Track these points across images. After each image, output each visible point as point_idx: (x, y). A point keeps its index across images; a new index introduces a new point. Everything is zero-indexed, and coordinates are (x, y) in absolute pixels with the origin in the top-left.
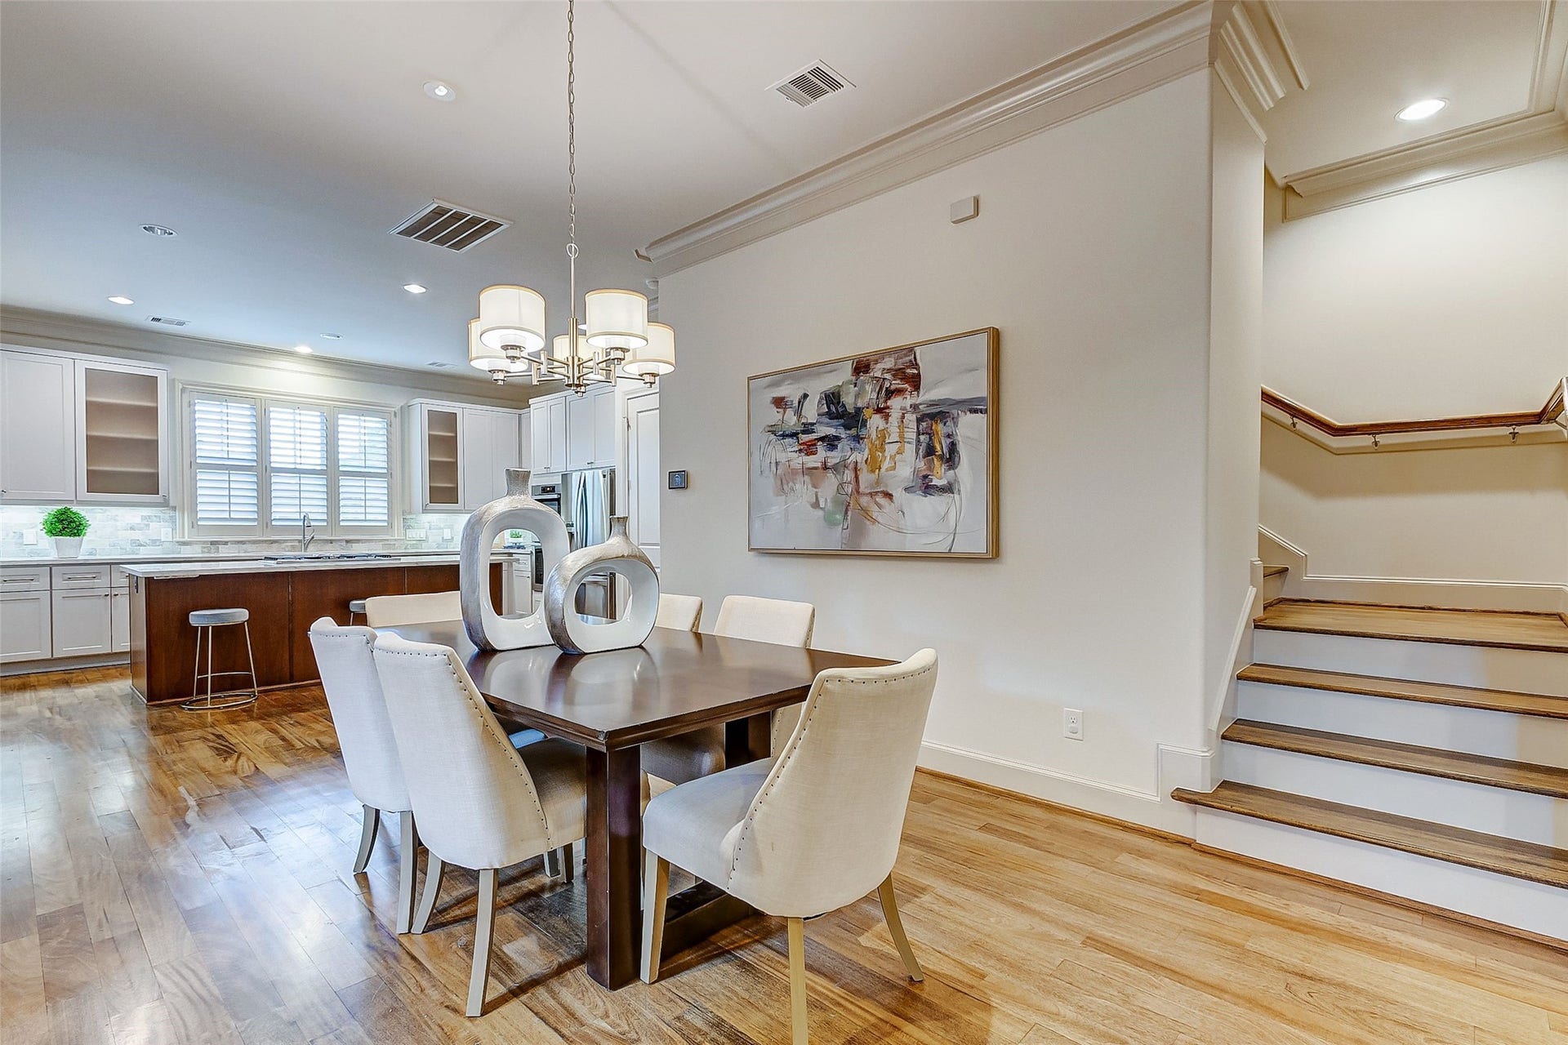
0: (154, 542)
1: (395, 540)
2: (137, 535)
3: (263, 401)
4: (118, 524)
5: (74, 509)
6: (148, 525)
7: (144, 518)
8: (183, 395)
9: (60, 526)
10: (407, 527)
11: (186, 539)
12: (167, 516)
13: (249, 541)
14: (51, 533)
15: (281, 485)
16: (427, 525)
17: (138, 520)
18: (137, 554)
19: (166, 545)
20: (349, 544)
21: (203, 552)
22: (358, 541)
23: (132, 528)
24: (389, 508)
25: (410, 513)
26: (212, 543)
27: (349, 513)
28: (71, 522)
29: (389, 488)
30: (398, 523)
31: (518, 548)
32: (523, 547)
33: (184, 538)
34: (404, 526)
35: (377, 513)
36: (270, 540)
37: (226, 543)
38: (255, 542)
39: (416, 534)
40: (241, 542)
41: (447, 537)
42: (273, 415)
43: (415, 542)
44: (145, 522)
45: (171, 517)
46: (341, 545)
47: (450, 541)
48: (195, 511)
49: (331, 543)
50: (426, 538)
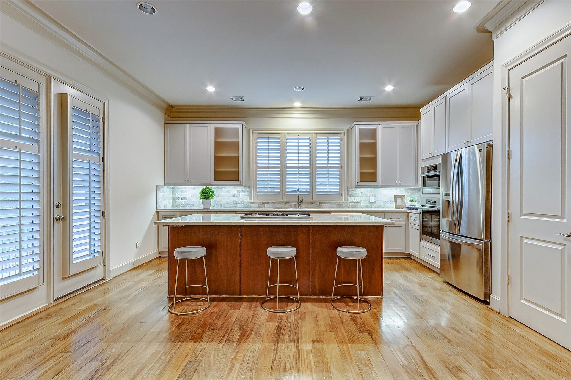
0: (242, 202)
1: (343, 202)
2: (236, 199)
3: (283, 134)
4: (230, 194)
5: (210, 187)
6: (239, 194)
7: (238, 191)
8: (253, 135)
11: (253, 201)
12: (246, 191)
13: (277, 202)
14: (201, 197)
15: (290, 175)
16: (360, 194)
17: (236, 192)
18: (236, 207)
19: (245, 203)
20: (321, 204)
21: (259, 207)
22: (324, 203)
23: (234, 196)
24: (341, 185)
25: (351, 188)
26: (263, 203)
27: (321, 189)
29: (340, 175)
30: (344, 193)
31: (413, 209)
32: (416, 208)
33: (252, 200)
34: (348, 195)
35: (334, 190)
36: (285, 202)
37: (268, 203)
38: (280, 203)
39: (354, 199)
40: (274, 202)
41: (372, 201)
42: (288, 141)
43: (354, 204)
44: (239, 193)
45: (248, 191)
46: (317, 205)
47: (374, 204)
48: (256, 188)
49: (312, 203)
50: (360, 201)
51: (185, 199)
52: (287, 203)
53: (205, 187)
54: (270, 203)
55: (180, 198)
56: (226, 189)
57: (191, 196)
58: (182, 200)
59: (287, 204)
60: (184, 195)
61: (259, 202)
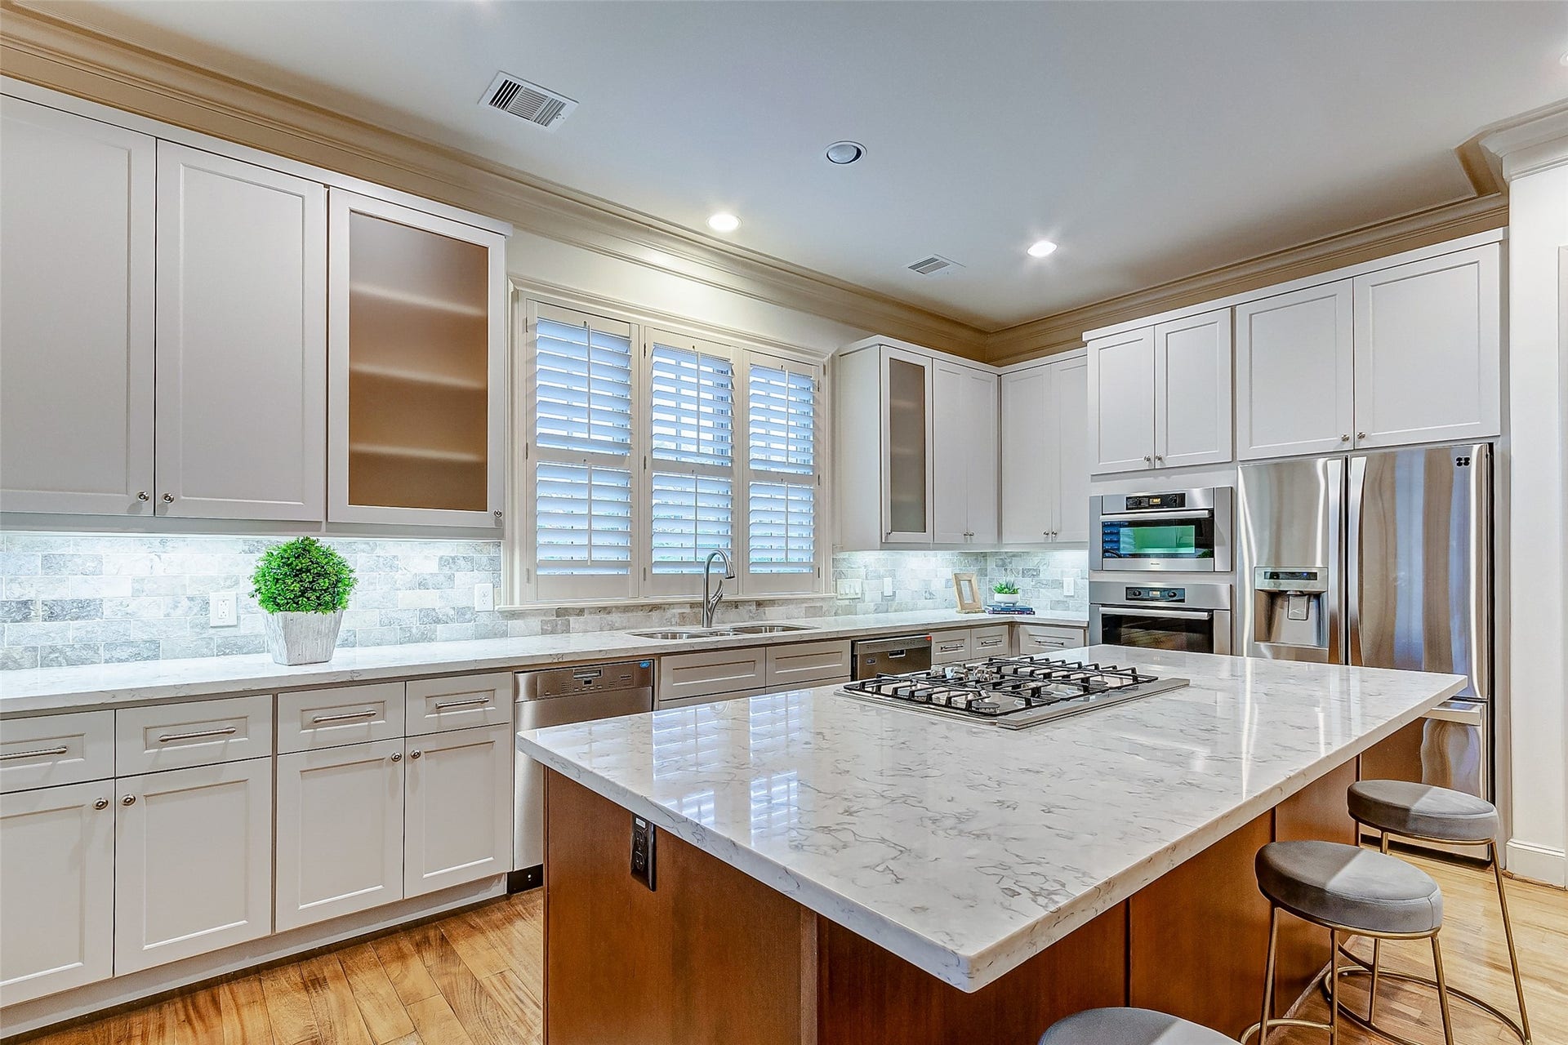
0: (461, 613)
1: (823, 599)
2: (430, 599)
3: (641, 327)
4: (398, 576)
5: (325, 542)
6: (451, 578)
7: (445, 562)
8: (516, 305)
9: (297, 587)
10: (839, 575)
11: (517, 605)
12: (485, 560)
13: (617, 607)
14: (274, 602)
15: (668, 494)
16: (862, 571)
19: (483, 619)
20: (761, 609)
21: (543, 632)
22: (772, 602)
23: (423, 585)
24: (816, 541)
25: (842, 549)
26: (561, 612)
27: (764, 550)
28: (319, 575)
29: (816, 505)
30: (827, 569)
31: (1022, 611)
32: (1030, 611)
33: (512, 603)
34: (833, 574)
35: (800, 552)
36: (648, 605)
37: (581, 612)
38: (626, 609)
39: (850, 587)
40: (605, 608)
41: (888, 592)
42: (655, 359)
43: (847, 602)
44: (446, 571)
45: (491, 559)
46: (750, 611)
47: (893, 600)
48: (531, 547)
49: (737, 607)
50: (863, 594)
51: (84, 609)
52: (654, 607)
53: (287, 539)
54: (591, 613)
55: (38, 610)
56: (378, 551)
57: (136, 593)
58: (52, 617)
59: (654, 614)
60: (72, 588)
61: (545, 612)
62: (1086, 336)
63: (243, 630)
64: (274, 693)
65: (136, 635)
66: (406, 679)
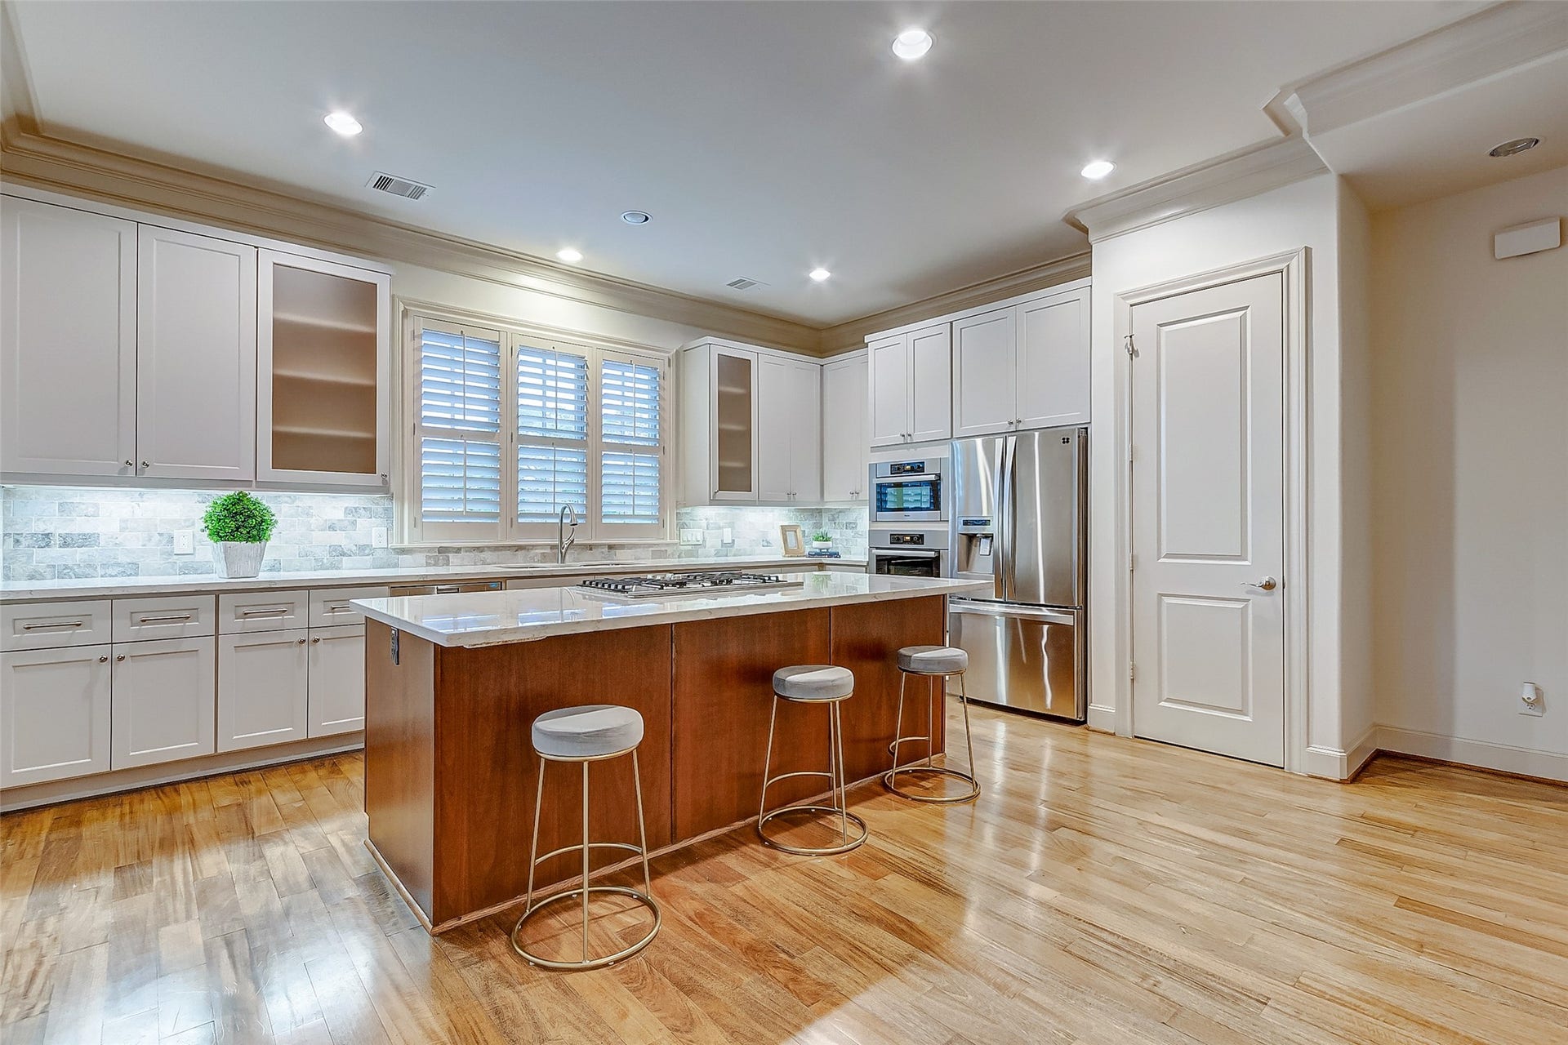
0: (362, 549)
1: (668, 544)
2: (339, 538)
3: (509, 334)
4: (313, 520)
5: (254, 495)
6: (354, 523)
7: (349, 511)
8: (405, 321)
9: (233, 524)
10: (682, 526)
11: (406, 544)
12: (380, 510)
13: (489, 547)
14: (218, 535)
15: (531, 463)
16: (704, 523)
17: (340, 515)
18: (338, 568)
19: (379, 554)
20: (613, 551)
21: (428, 564)
22: (622, 546)
23: (332, 528)
24: (661, 499)
25: (685, 506)
26: (442, 550)
27: (615, 506)
28: (249, 517)
29: (661, 470)
30: (670, 519)
31: (831, 555)
32: (837, 555)
33: (402, 542)
34: (677, 525)
35: (644, 506)
36: (515, 546)
37: (458, 550)
38: (497, 548)
39: (692, 535)
40: (478, 548)
41: (728, 540)
42: (521, 357)
43: (690, 548)
44: (350, 518)
45: (386, 509)
46: (602, 552)
47: (731, 547)
48: (417, 500)
49: (591, 549)
50: (704, 541)
51: (86, 540)
52: (520, 548)
54: (466, 552)
55: (56, 540)
56: (298, 503)
57: (122, 530)
58: (65, 545)
59: (519, 553)
60: (78, 526)
61: (430, 550)
62: (867, 339)
63: (198, 558)
64: (217, 593)
65: (123, 559)
66: (309, 588)
